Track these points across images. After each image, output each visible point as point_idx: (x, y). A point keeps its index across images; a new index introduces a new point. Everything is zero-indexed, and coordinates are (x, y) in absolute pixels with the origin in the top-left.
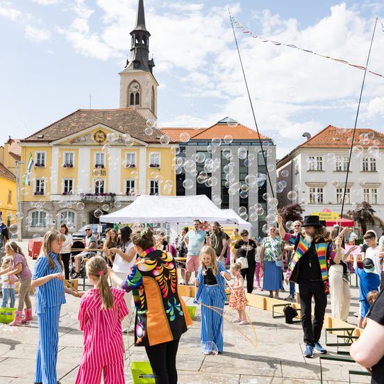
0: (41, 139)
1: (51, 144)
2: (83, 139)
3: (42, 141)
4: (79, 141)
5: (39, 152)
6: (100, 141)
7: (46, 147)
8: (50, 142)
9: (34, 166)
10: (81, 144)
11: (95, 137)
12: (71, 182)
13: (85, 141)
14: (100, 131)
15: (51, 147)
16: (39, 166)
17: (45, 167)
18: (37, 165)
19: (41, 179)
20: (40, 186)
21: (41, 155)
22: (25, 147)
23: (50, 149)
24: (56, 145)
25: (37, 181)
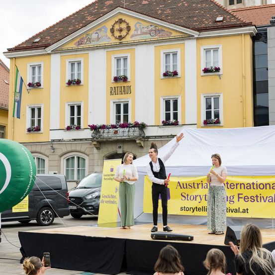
1: (49, 50)
2: (94, 36)
3: (37, 47)
4: (89, 40)
5: (33, 64)
6: (120, 38)
7: (42, 55)
8: (46, 46)
9: (25, 87)
10: (92, 44)
11: (112, 31)
12: (79, 107)
13: (98, 39)
14: (121, 21)
15: (49, 54)
16: (33, 86)
17: (42, 87)
18: (30, 85)
19: (36, 106)
20: (36, 118)
21: (37, 69)
22: (14, 59)
23: (47, 57)
24: (55, 52)
25: (33, 110)
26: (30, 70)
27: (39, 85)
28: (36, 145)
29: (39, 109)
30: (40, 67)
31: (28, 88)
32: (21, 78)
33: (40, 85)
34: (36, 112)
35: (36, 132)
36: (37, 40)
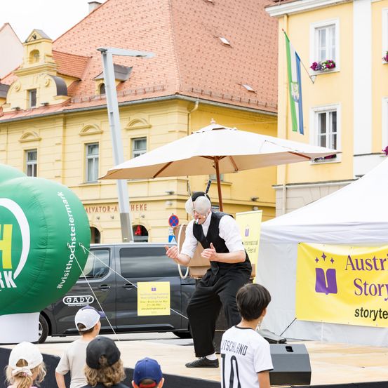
9: (306, 72)
15: (350, 1)
16: (320, 69)
17: (336, 69)
18: (315, 66)
19: (327, 108)
20: (329, 133)
21: (328, 34)
22: (286, 17)
23: (347, 7)
25: (323, 116)
26: (314, 36)
27: (331, 65)
28: (329, 186)
29: (334, 114)
30: (333, 29)
31: (312, 72)
32: (296, 54)
33: (334, 66)
34: (328, 119)
35: (328, 161)
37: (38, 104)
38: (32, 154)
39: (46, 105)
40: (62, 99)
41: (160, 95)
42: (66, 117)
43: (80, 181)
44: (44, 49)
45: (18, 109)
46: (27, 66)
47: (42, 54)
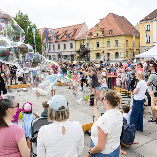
0: (149, 19)
3: (149, 20)
5: (148, 24)
8: (152, 19)
9: (145, 31)
16: (148, 31)
18: (147, 30)
21: (149, 26)
23: (152, 22)
24: (155, 20)
26: (147, 26)
27: (149, 30)
30: (150, 25)
36: (148, 17)
37: (99, 36)
38: (98, 43)
39: (100, 36)
40: (103, 35)
41: (120, 34)
42: (104, 37)
43: (107, 46)
44: (99, 27)
45: (95, 36)
46: (96, 30)
47: (99, 28)
